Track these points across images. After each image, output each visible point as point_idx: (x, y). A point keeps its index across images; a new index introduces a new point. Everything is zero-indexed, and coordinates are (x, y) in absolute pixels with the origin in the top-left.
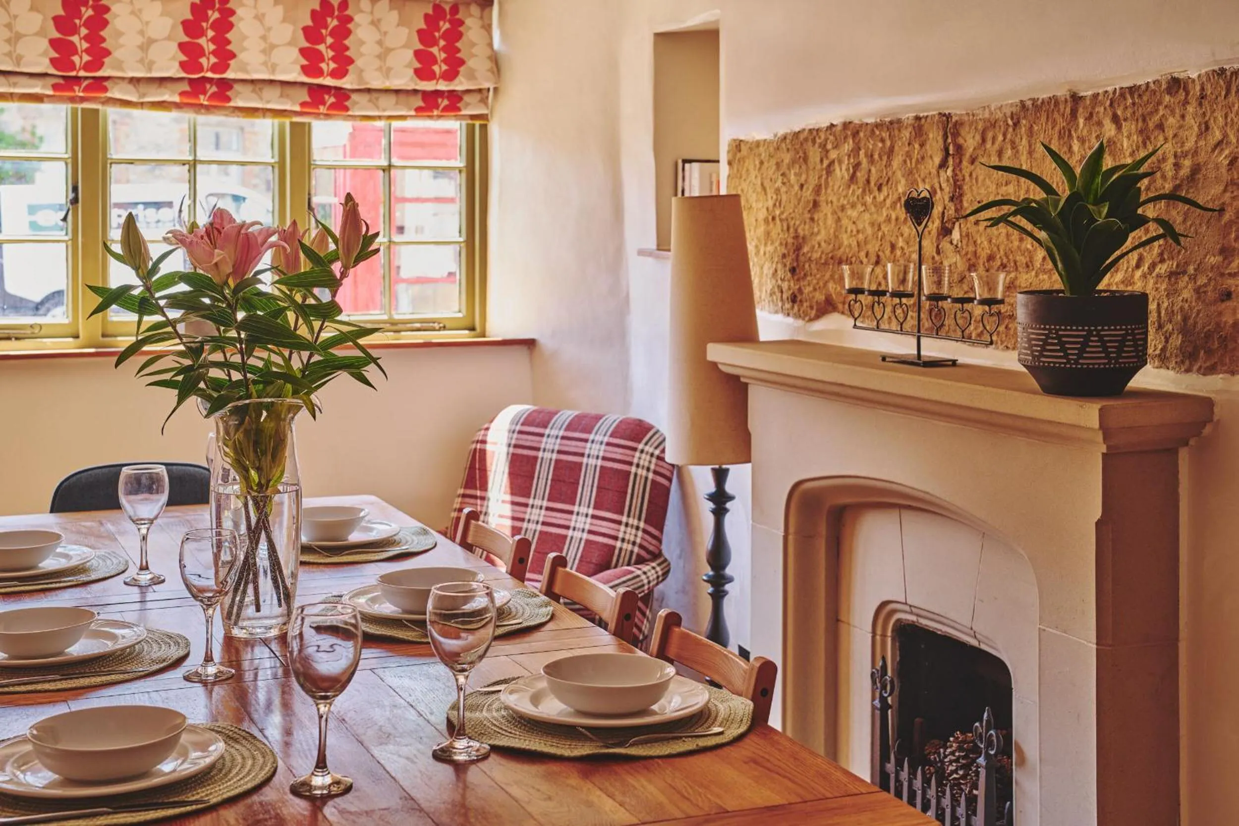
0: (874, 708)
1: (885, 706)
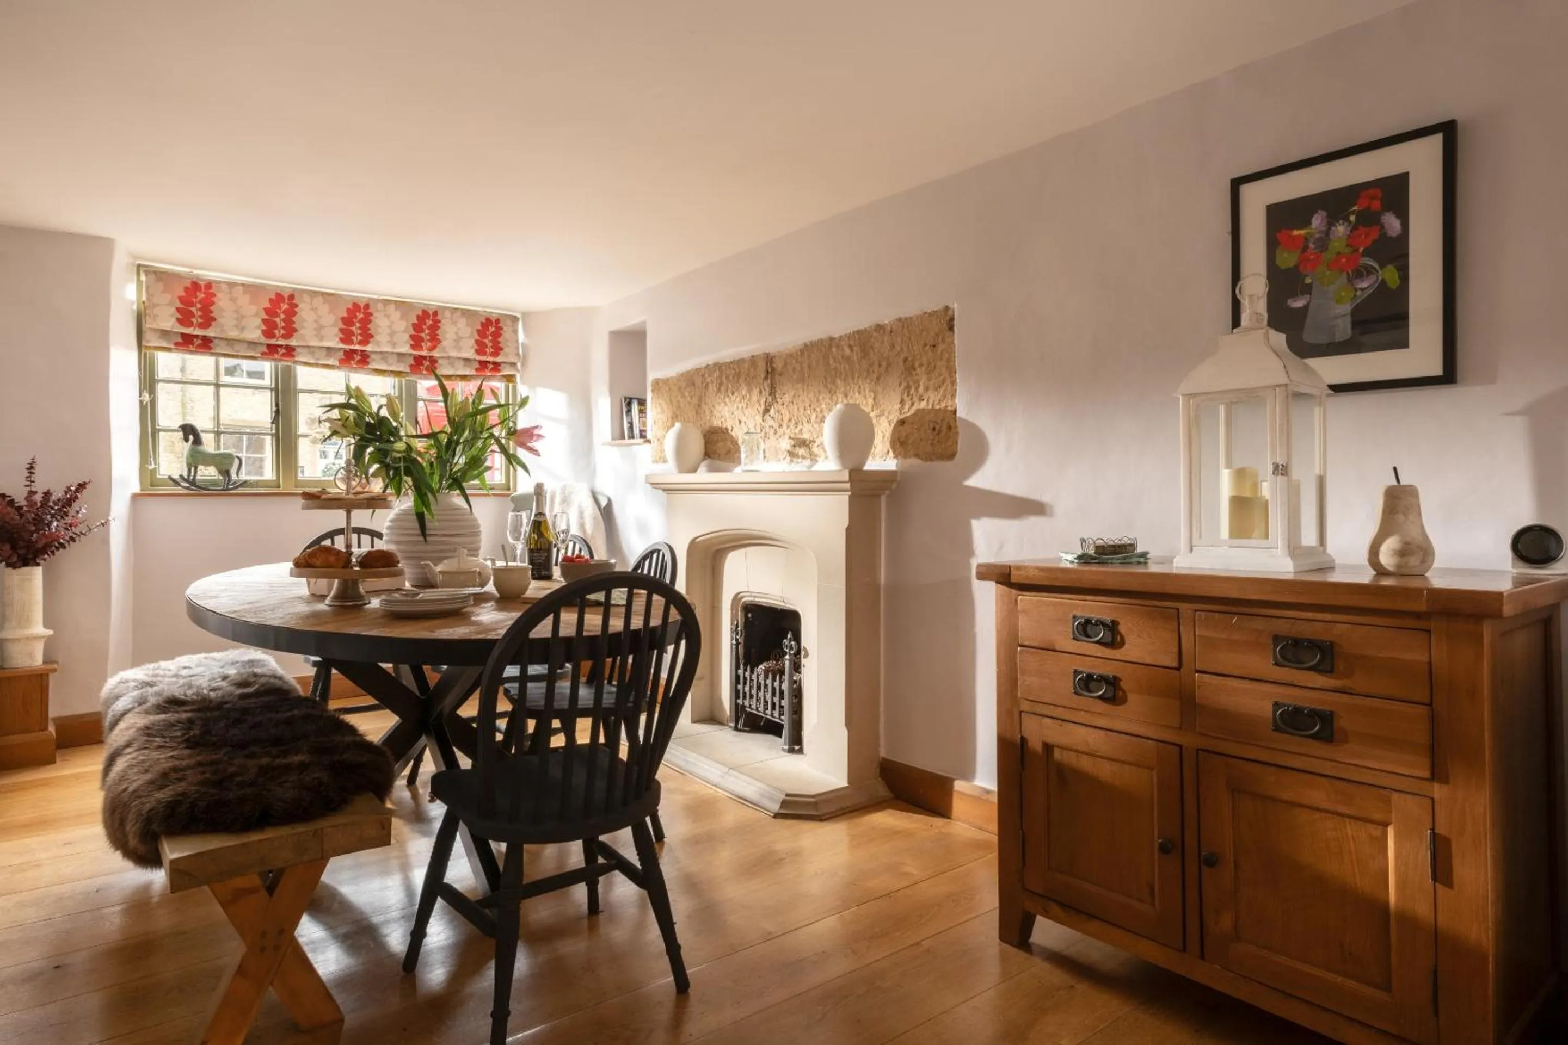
0: (732, 644)
1: (738, 644)
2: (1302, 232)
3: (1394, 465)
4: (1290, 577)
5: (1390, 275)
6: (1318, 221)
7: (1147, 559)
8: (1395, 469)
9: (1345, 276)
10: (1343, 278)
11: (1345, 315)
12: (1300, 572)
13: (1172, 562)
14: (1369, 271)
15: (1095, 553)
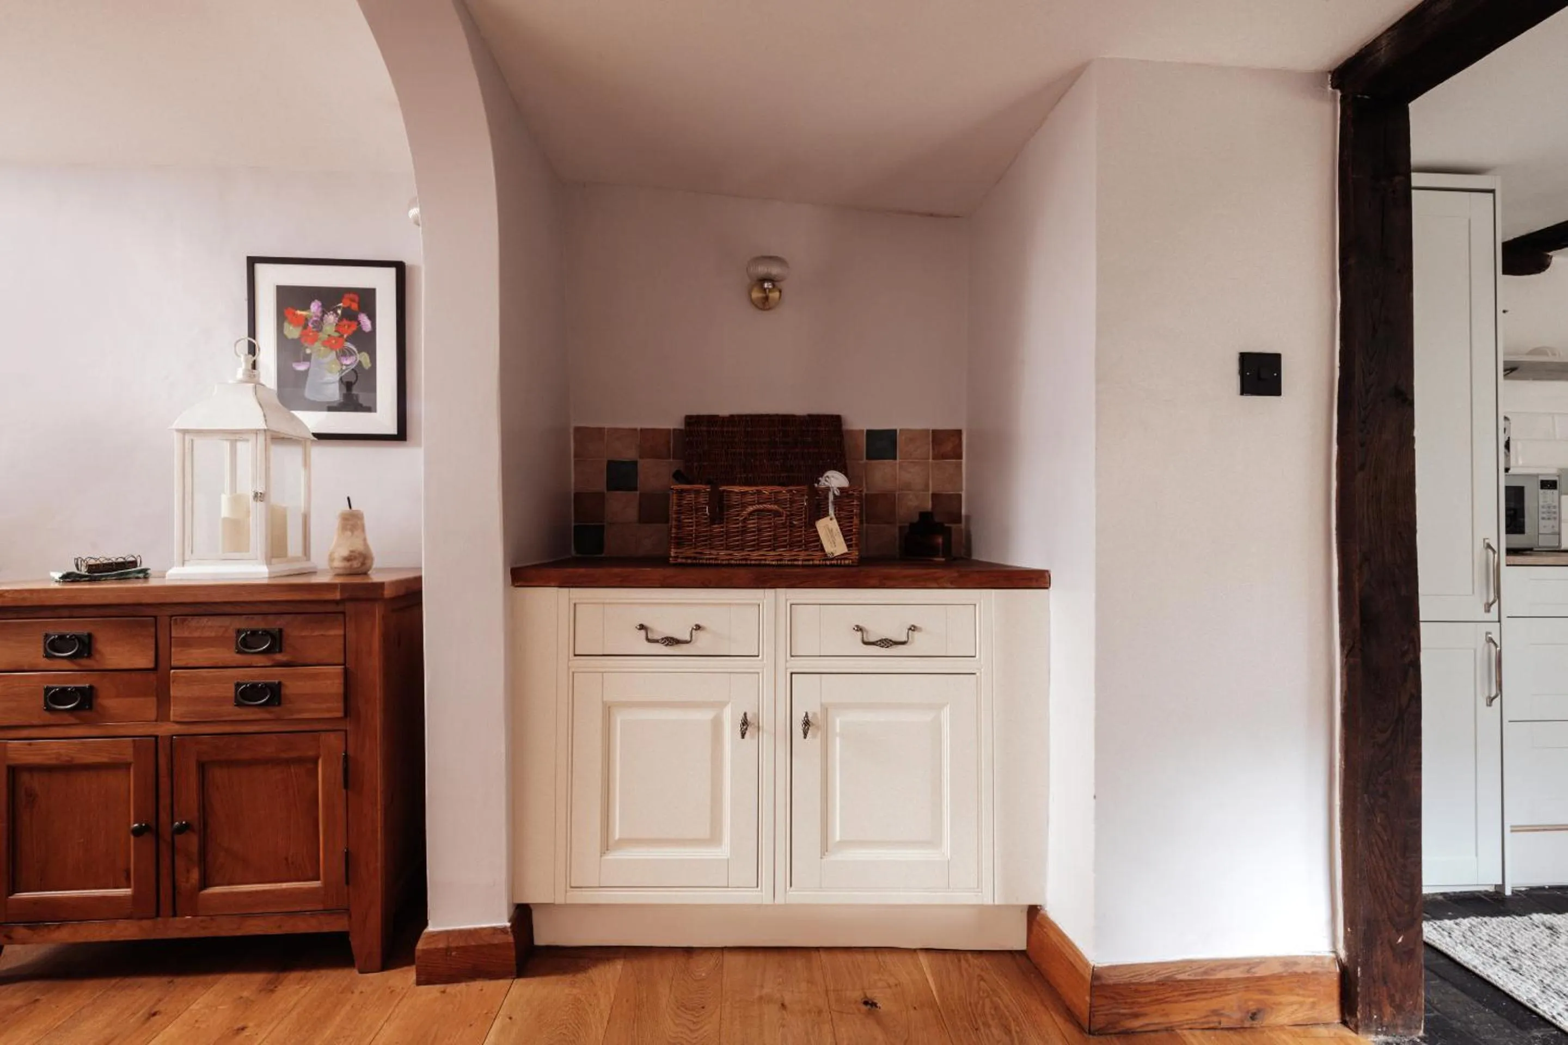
2: (304, 313)
3: (348, 495)
4: (265, 581)
5: (364, 358)
6: (315, 307)
7: (148, 574)
8: (349, 499)
9: (334, 353)
10: (333, 354)
11: (333, 383)
12: (274, 577)
13: (164, 577)
14: (351, 353)
15: (88, 571)
